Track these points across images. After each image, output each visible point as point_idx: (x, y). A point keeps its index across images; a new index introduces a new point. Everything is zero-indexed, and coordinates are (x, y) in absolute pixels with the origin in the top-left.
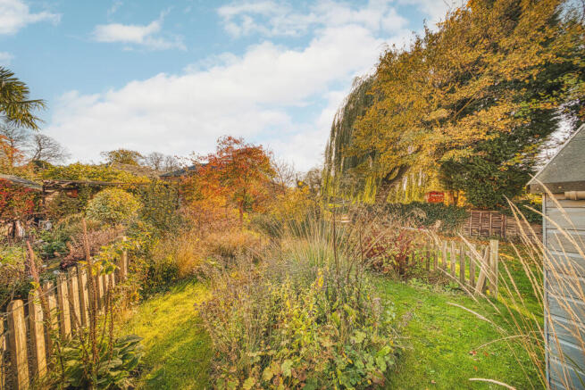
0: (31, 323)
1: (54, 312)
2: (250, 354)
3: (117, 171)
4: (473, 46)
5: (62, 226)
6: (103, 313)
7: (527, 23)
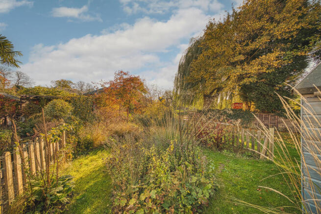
0: (15, 165)
1: (27, 159)
2: (133, 186)
3: (59, 90)
4: (259, 19)
5: (31, 120)
6: (53, 164)
7: (291, 5)
